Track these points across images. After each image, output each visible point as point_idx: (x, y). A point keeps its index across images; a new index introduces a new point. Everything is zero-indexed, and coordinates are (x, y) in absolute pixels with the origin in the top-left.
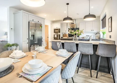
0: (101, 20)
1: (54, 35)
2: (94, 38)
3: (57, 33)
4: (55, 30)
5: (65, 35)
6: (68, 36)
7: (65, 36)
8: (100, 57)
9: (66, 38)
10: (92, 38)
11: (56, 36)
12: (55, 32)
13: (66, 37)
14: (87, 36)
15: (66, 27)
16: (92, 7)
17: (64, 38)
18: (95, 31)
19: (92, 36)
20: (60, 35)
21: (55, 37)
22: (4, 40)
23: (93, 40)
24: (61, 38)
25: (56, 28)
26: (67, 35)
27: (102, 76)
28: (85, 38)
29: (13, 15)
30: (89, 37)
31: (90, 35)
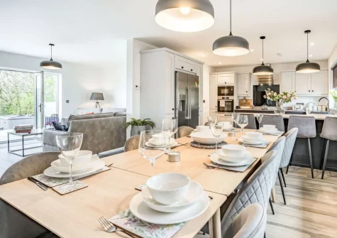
0: (330, 70)
1: (219, 102)
2: (315, 110)
3: (226, 97)
4: (220, 88)
5: (245, 101)
6: (252, 104)
7: (245, 105)
8: (328, 141)
9: (247, 108)
10: (311, 110)
11: (223, 104)
12: (219, 94)
13: (249, 107)
14: (297, 104)
15: (247, 81)
16: (312, 44)
17: (243, 108)
18: (318, 93)
19: (311, 105)
20: (232, 102)
21: (221, 105)
22: (93, 113)
23: (312, 113)
24: (235, 108)
25: (222, 84)
26: (249, 101)
27: (332, 176)
28: (293, 109)
29: (139, 55)
30: (304, 106)
31: (305, 101)
